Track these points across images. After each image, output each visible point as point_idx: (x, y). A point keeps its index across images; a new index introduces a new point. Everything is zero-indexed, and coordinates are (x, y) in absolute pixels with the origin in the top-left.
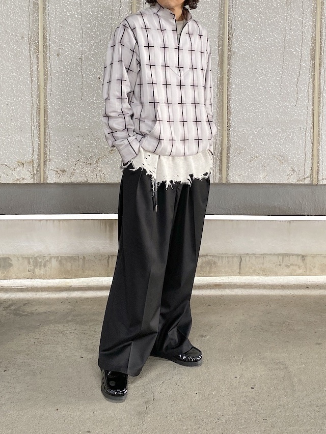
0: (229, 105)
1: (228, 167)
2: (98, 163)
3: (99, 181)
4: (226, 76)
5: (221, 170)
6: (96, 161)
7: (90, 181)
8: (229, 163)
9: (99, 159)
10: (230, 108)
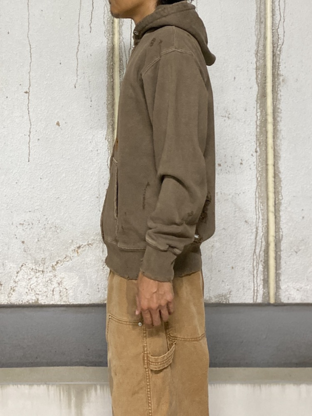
0: (278, 168)
1: (277, 275)
2: (55, 270)
3: (56, 300)
4: (270, 119)
5: (266, 281)
6: (53, 267)
7: (43, 301)
8: (280, 269)
9: (57, 263)
10: (280, 172)
